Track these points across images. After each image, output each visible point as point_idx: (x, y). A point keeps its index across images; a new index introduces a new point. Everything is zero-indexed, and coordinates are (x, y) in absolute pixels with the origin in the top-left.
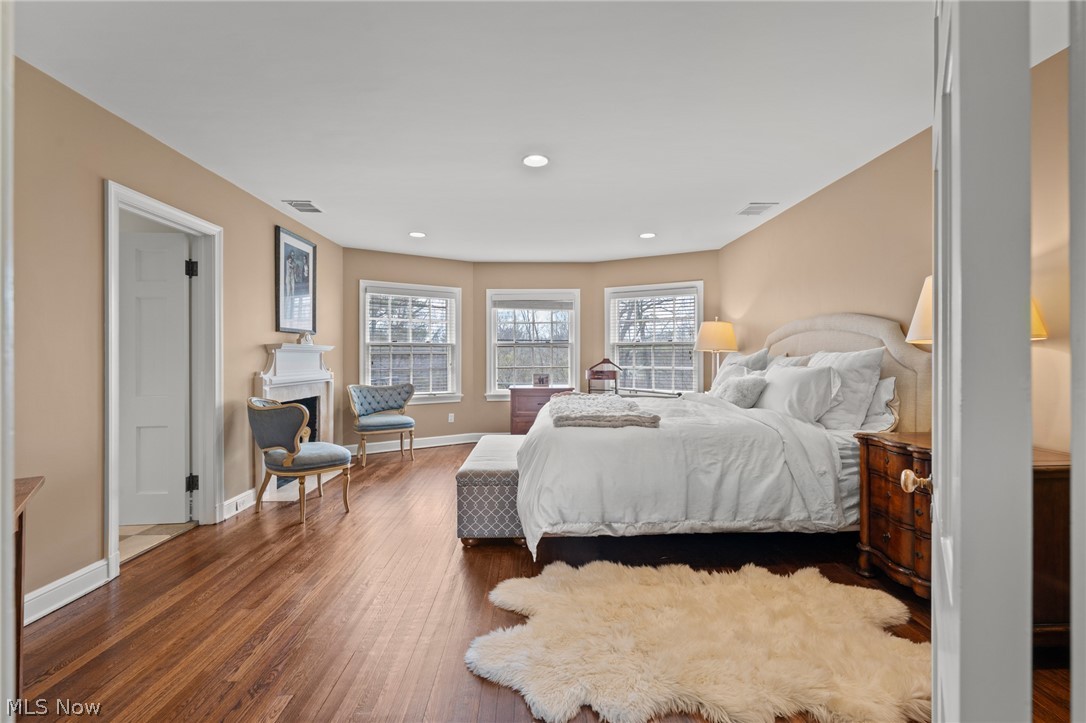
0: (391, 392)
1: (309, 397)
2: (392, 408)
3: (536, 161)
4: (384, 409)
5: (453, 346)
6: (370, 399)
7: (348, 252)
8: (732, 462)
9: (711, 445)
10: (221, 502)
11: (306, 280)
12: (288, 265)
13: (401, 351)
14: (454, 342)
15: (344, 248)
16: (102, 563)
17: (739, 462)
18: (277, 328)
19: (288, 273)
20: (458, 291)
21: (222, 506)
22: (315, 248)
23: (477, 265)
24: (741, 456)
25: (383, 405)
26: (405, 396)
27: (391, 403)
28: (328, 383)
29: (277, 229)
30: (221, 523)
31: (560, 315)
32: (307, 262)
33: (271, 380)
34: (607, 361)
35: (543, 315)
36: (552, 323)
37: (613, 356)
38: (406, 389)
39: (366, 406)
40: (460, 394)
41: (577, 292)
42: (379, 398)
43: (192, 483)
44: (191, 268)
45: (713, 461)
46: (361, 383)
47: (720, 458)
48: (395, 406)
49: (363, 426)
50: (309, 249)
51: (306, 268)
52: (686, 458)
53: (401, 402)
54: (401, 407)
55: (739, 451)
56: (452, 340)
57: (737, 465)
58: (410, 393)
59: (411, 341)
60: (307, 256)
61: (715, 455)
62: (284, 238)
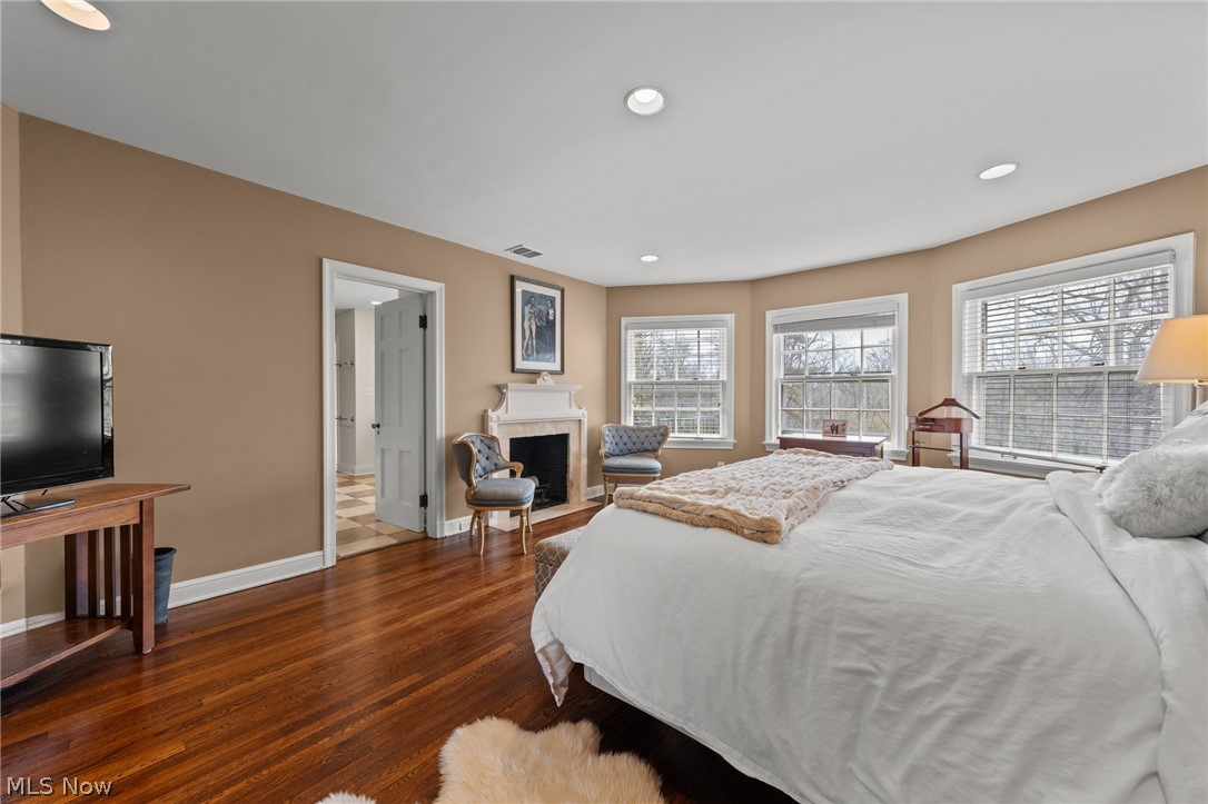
0: (647, 433)
1: (554, 433)
2: (647, 451)
3: (646, 100)
4: (639, 451)
5: (724, 384)
6: (625, 439)
7: (613, 293)
8: (920, 691)
9: (871, 623)
10: (442, 520)
11: (552, 324)
12: (527, 310)
13: (666, 389)
14: (725, 379)
15: (608, 288)
16: (320, 553)
17: (948, 697)
18: (513, 370)
19: (527, 318)
20: (730, 318)
21: (442, 525)
22: (563, 291)
23: (755, 283)
24: (958, 686)
25: (638, 446)
26: (659, 438)
27: (646, 446)
28: (580, 421)
29: (512, 279)
30: (442, 538)
31: (876, 336)
32: (553, 306)
33: (498, 418)
34: (950, 402)
35: (849, 338)
36: (862, 348)
37: (970, 393)
38: (661, 431)
39: (621, 446)
40: (733, 441)
41: (903, 298)
42: (635, 439)
43: (424, 501)
44: (423, 322)
45: (863, 665)
46: (623, 423)
47: (888, 665)
48: (650, 448)
49: (607, 467)
50: (556, 294)
51: (551, 312)
52: (792, 632)
53: (655, 445)
54: (655, 450)
55: (957, 667)
56: (723, 377)
57: (939, 703)
58: (665, 435)
59: (677, 379)
60: (552, 300)
61: (874, 650)
62: (520, 287)
